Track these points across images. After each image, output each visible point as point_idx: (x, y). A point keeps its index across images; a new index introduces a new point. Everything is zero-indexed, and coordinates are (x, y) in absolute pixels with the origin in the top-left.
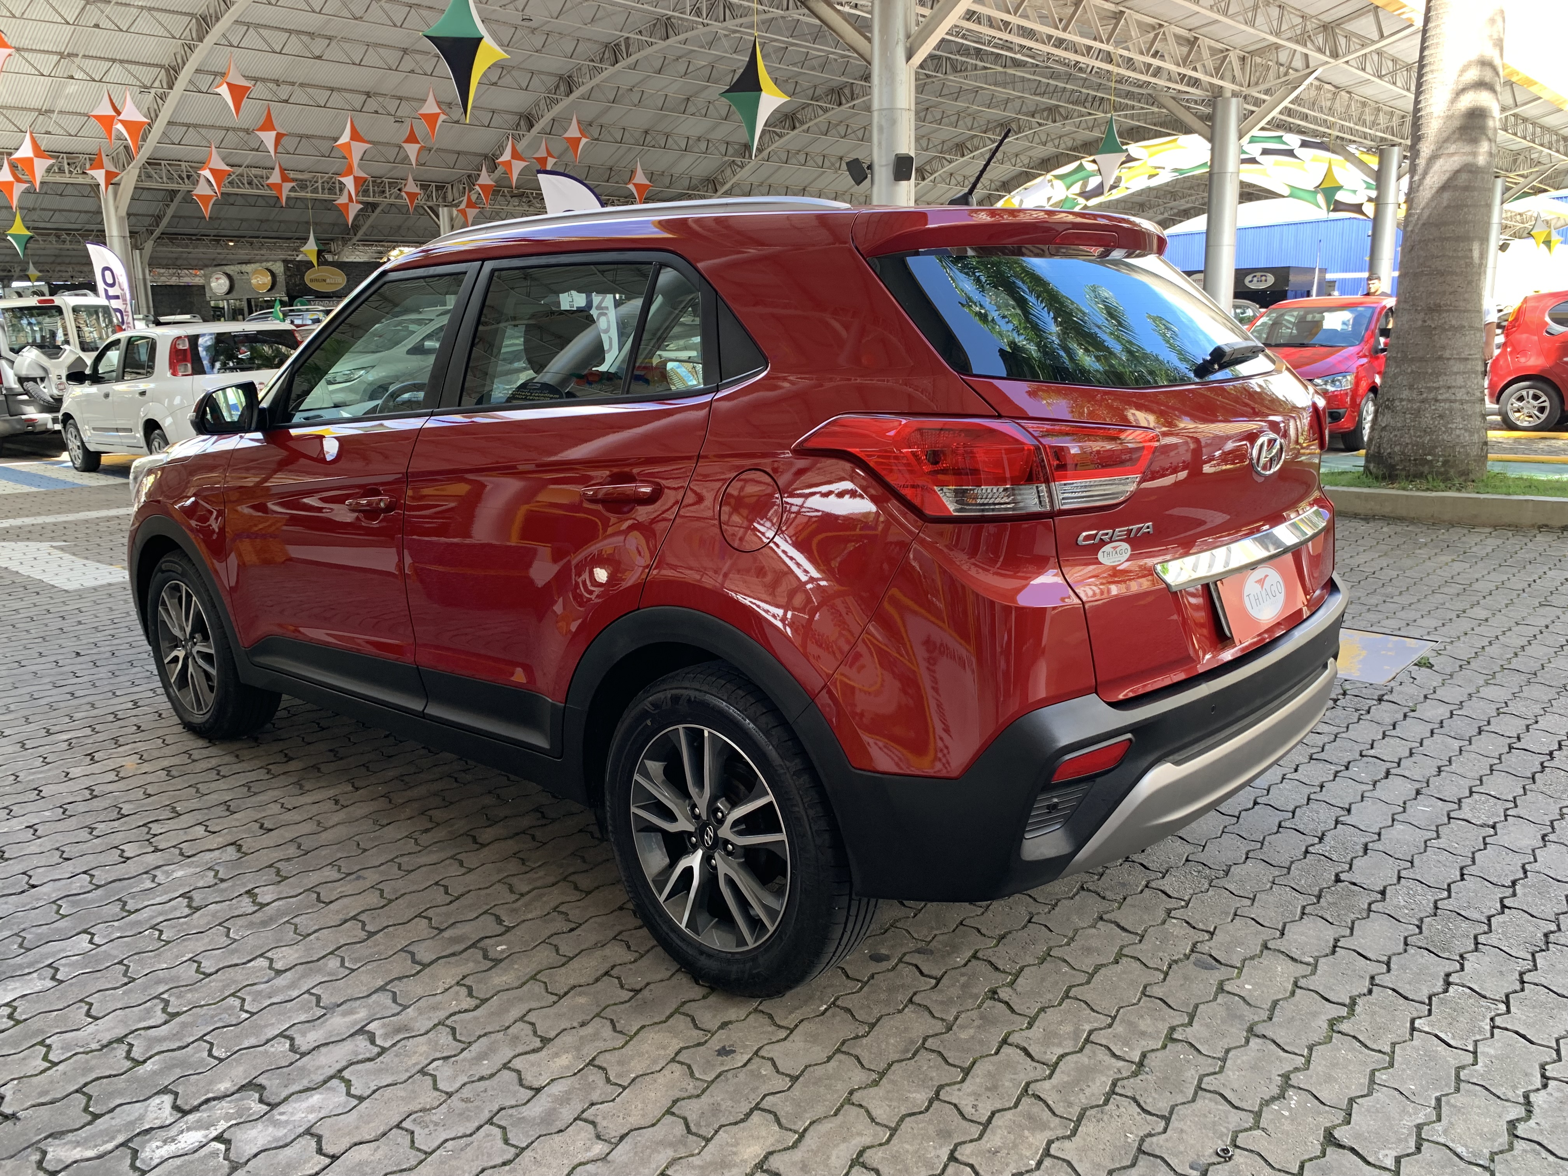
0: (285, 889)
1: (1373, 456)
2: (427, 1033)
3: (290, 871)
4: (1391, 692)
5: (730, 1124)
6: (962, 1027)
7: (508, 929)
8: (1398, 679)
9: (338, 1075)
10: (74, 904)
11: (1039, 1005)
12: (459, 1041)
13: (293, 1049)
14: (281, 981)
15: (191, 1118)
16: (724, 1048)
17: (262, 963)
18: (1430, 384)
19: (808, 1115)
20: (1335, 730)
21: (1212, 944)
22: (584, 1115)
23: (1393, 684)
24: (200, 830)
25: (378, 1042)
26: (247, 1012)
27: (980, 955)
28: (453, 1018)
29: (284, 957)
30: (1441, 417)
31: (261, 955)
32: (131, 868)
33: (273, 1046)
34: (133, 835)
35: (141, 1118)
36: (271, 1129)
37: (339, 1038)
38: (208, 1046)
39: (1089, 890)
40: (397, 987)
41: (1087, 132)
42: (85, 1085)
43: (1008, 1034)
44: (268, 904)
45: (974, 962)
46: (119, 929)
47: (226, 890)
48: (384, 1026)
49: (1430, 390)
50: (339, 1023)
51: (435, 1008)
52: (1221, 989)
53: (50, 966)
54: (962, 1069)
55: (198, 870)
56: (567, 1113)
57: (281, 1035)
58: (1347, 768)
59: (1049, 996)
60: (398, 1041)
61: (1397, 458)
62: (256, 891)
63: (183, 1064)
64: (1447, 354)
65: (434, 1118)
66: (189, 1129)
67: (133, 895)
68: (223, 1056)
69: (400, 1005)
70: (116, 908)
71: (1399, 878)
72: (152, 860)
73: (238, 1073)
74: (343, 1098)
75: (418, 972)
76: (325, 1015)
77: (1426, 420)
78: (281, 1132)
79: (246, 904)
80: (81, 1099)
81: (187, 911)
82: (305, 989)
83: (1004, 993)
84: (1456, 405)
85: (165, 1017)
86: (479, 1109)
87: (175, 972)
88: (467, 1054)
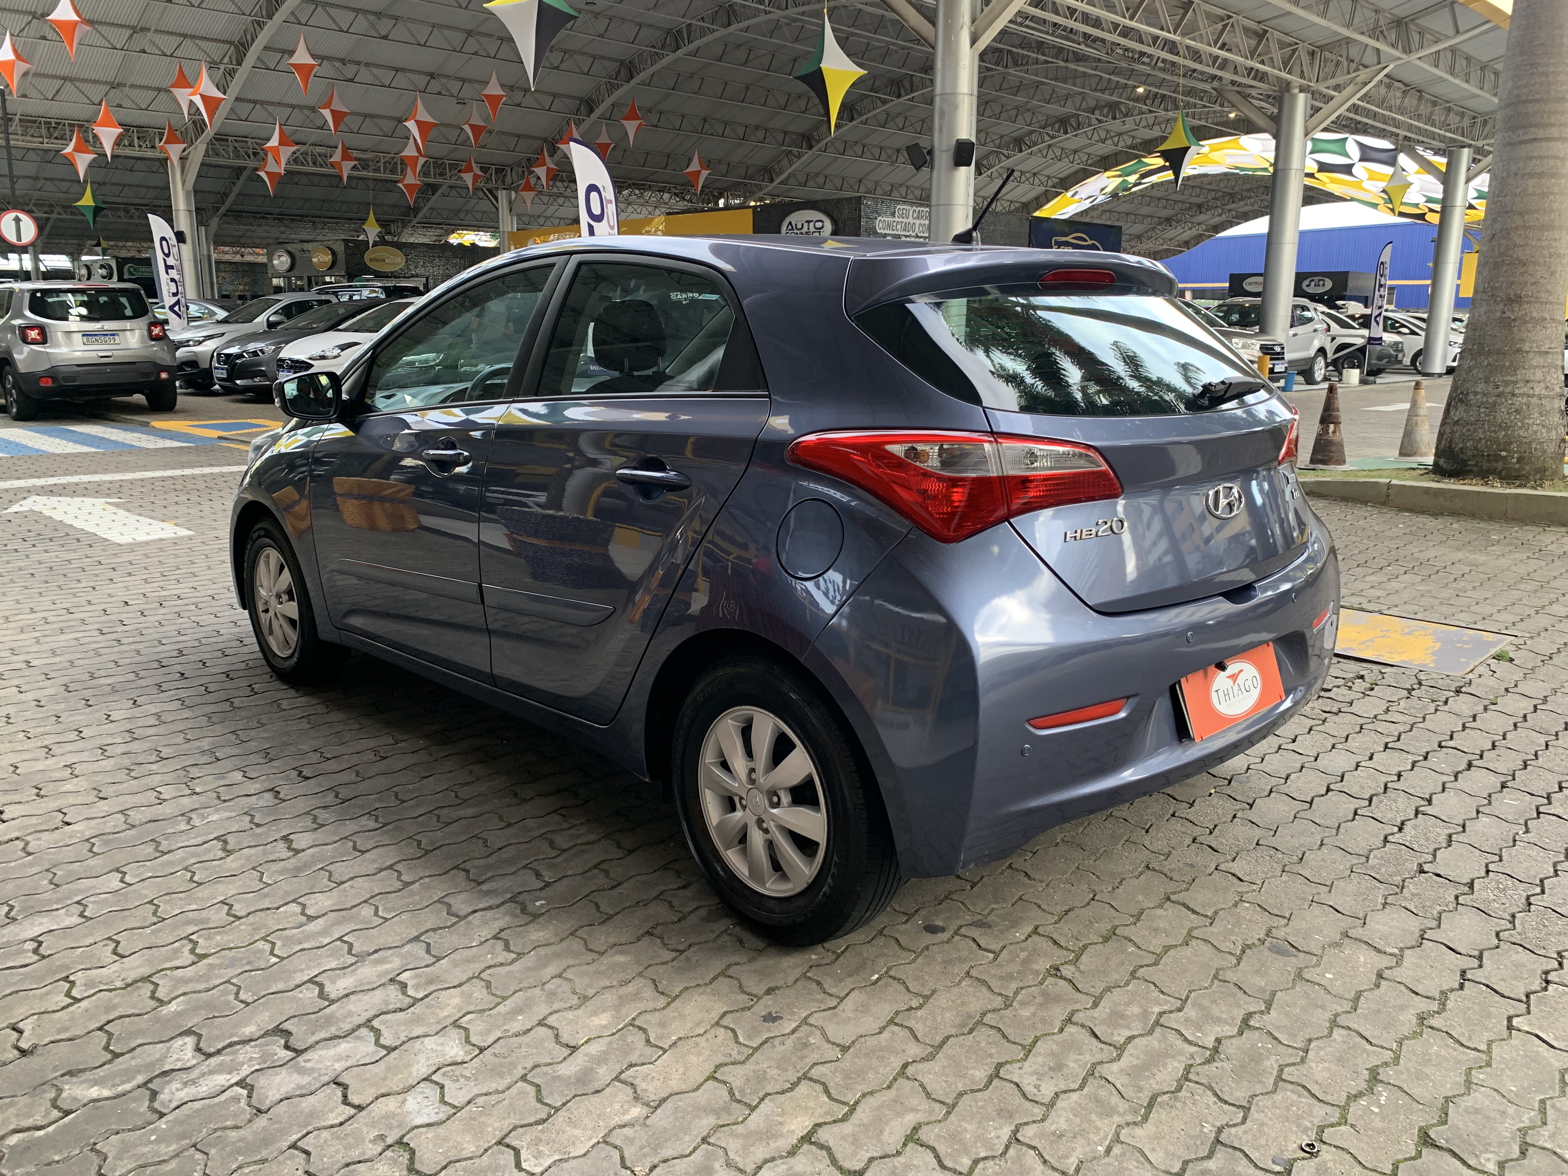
0: (321, 835)
1: (1443, 451)
2: (460, 985)
3: (326, 819)
4: (1470, 684)
5: (777, 1093)
6: (1023, 1004)
7: (548, 885)
8: (1476, 672)
9: (368, 1023)
10: (106, 843)
11: (1104, 985)
12: (494, 995)
13: (322, 995)
14: (313, 927)
15: (213, 1061)
16: (770, 1014)
17: (295, 908)
18: (1509, 378)
19: (859, 1087)
20: (1412, 720)
21: (1288, 930)
22: (623, 1076)
23: (1471, 676)
24: (238, 776)
25: (410, 992)
26: (278, 957)
27: (1041, 930)
28: (488, 971)
29: (318, 903)
30: (1517, 411)
31: (294, 901)
32: (167, 810)
33: (301, 992)
34: (169, 778)
35: (164, 1057)
36: (295, 1075)
37: (370, 987)
38: (235, 989)
39: (1154, 870)
40: (431, 938)
41: (1147, 130)
42: (109, 1022)
43: (1073, 1013)
44: (303, 850)
45: (1035, 938)
46: (150, 869)
47: (260, 835)
48: (417, 976)
49: (1507, 383)
50: (370, 971)
51: (469, 961)
52: (1299, 975)
53: (78, 903)
54: (1023, 1047)
55: (234, 814)
56: (604, 1073)
57: (311, 981)
58: (1426, 758)
59: (1115, 976)
60: (430, 994)
61: (1470, 453)
62: (291, 837)
63: (211, 1005)
64: (1526, 347)
65: (466, 1072)
66: (211, 1072)
67: (167, 836)
68: (250, 1000)
69: (434, 956)
70: (149, 849)
71: (1488, 872)
72: (187, 802)
73: (264, 1019)
74: (372, 1047)
75: (453, 925)
76: (356, 962)
77: (1502, 414)
78: (306, 1080)
79: (281, 851)
80: (102, 1037)
81: (221, 854)
82: (337, 936)
83: (1067, 971)
84: (1535, 400)
85: (192, 958)
86: (513, 1065)
87: (204, 914)
88: (501, 1008)
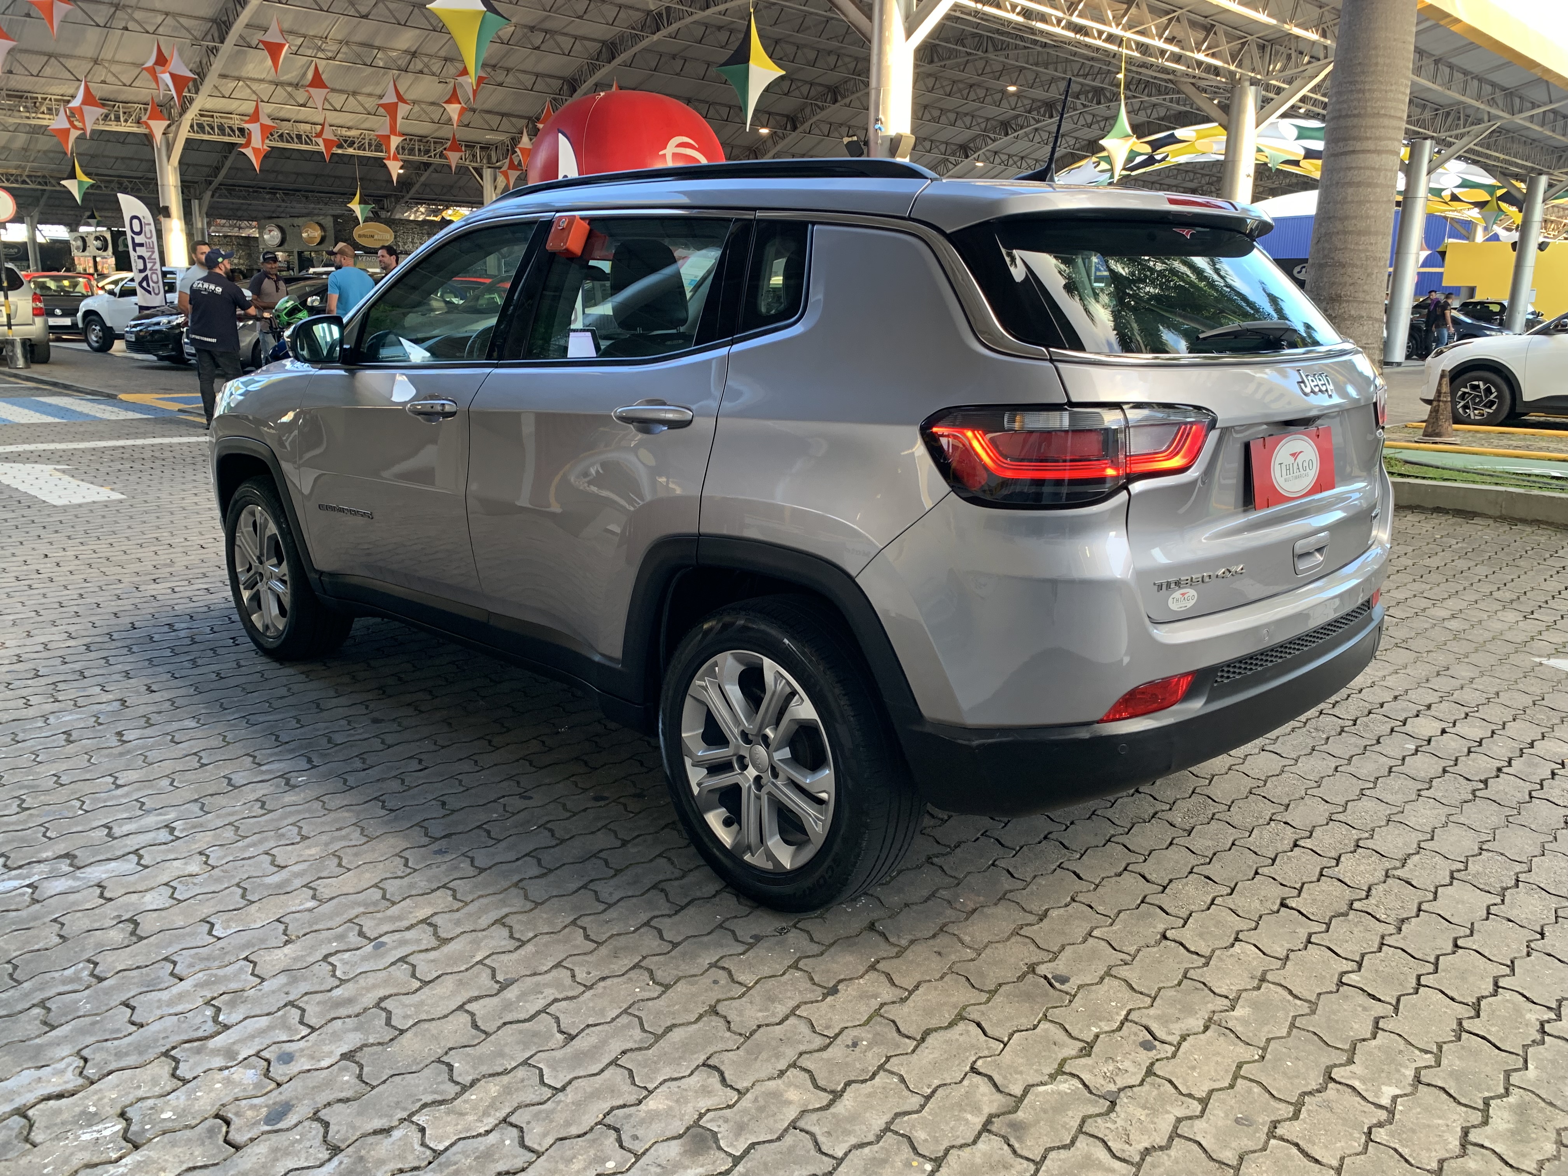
0: (149, 731)
2: (217, 829)
3: (158, 721)
5: (417, 895)
6: (635, 845)
7: (315, 767)
9: (136, 852)
12: (239, 835)
13: (109, 834)
14: (120, 792)
15: (14, 873)
16: (441, 849)
17: (108, 780)
22: (310, 885)
24: (97, 689)
25: (176, 833)
26: (84, 810)
28: (241, 821)
29: (128, 777)
31: (109, 775)
32: (30, 712)
33: (94, 832)
34: (40, 690)
36: (71, 881)
37: (145, 830)
38: (44, 830)
40: (206, 801)
44: (130, 742)
46: (5, 752)
47: (99, 731)
48: (185, 823)
50: (151, 820)
51: (230, 814)
54: (616, 870)
55: (83, 716)
56: (298, 883)
57: (103, 825)
60: (192, 833)
62: (124, 732)
63: (23, 840)
65: (195, 881)
66: (9, 879)
67: (24, 731)
68: (54, 836)
69: (204, 812)
73: (60, 848)
74: (133, 866)
75: (229, 792)
76: (143, 815)
78: (78, 883)
79: (114, 741)
81: (64, 743)
82: (135, 798)
85: (18, 810)
86: (233, 877)
87: (36, 782)
88: (240, 844)
